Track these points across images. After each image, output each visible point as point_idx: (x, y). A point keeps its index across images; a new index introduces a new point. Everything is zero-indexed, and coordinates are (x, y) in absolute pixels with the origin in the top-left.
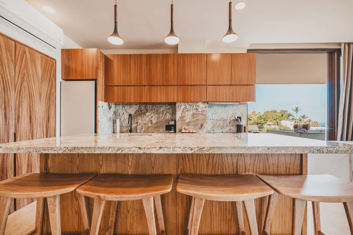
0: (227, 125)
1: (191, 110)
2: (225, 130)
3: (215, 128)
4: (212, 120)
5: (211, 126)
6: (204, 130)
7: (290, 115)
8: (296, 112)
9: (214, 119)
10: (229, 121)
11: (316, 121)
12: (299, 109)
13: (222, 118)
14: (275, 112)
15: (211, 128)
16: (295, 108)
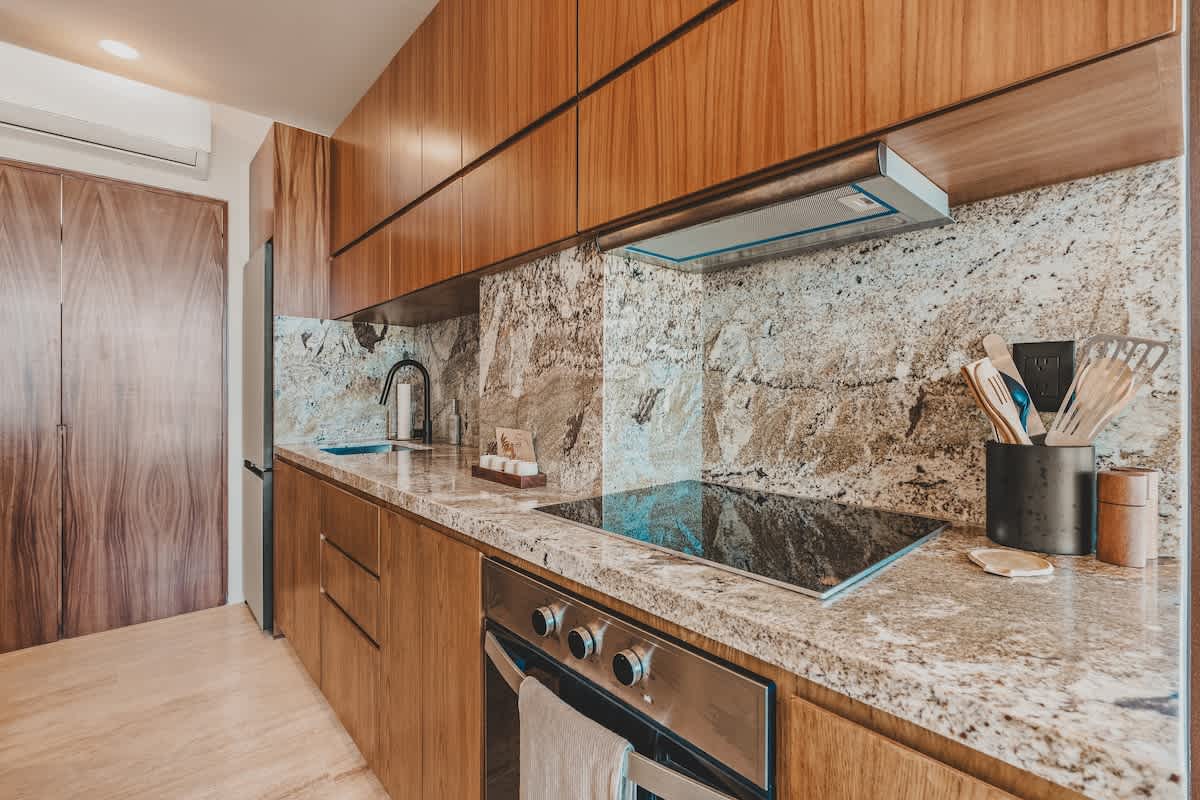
0: (891, 439)
1: (531, 317)
2: (863, 483)
3: (774, 454)
4: (754, 388)
5: (745, 434)
6: (584, 466)
9: (766, 378)
10: (902, 395)
13: (834, 367)
15: (744, 450)
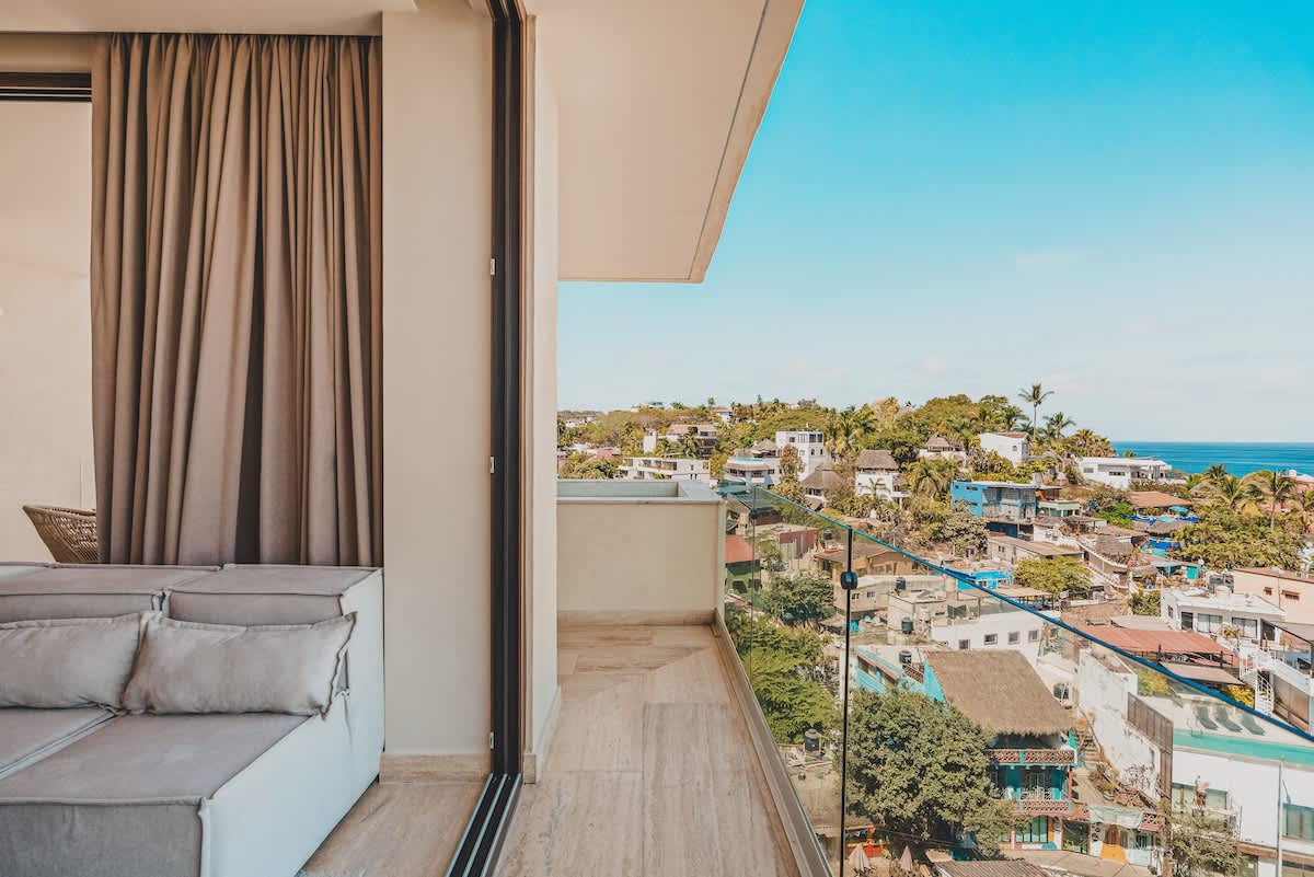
7: (1014, 415)
8: (1033, 403)
11: (1103, 437)
12: (1043, 391)
14: (961, 400)
16: (1032, 389)
